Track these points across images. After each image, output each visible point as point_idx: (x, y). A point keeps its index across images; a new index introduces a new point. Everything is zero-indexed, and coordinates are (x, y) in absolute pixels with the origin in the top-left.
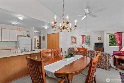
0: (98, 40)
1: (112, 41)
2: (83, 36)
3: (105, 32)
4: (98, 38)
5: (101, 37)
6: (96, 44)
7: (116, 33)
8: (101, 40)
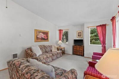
0: (78, 37)
1: (96, 37)
2: (60, 31)
3: (86, 26)
4: (79, 33)
5: (81, 32)
6: (76, 41)
7: (98, 26)
8: (81, 37)
